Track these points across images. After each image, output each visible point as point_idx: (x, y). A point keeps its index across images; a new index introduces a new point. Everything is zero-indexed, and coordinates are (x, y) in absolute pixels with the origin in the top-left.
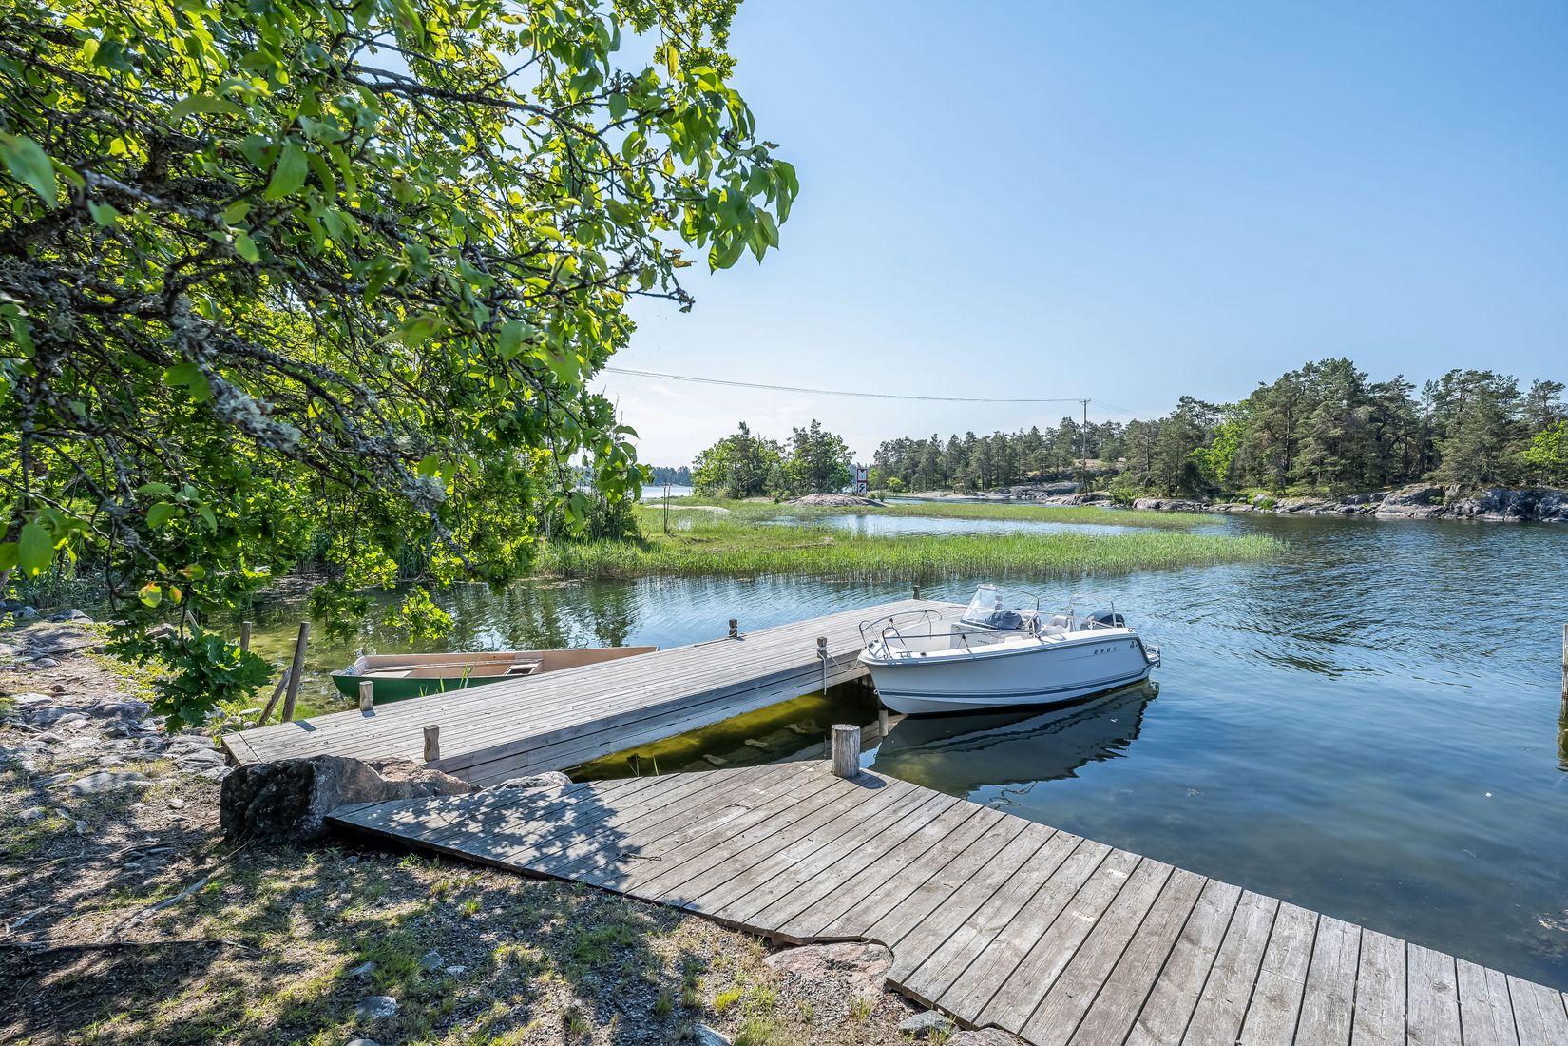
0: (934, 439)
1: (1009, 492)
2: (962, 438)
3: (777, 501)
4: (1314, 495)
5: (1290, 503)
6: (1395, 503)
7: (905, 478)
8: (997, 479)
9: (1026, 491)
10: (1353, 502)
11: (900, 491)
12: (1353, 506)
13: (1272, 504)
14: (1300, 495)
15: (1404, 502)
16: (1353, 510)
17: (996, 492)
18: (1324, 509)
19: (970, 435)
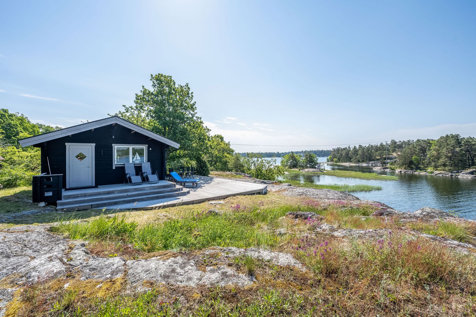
0: (349, 147)
1: (369, 163)
2: (357, 147)
3: (299, 170)
4: (444, 170)
5: (437, 172)
6: (464, 174)
7: (338, 159)
8: (366, 159)
9: (375, 163)
10: (454, 173)
11: (337, 162)
12: (453, 174)
13: (432, 172)
14: (441, 170)
15: (466, 174)
16: (453, 175)
17: (365, 163)
18: (445, 174)
19: (360, 146)
